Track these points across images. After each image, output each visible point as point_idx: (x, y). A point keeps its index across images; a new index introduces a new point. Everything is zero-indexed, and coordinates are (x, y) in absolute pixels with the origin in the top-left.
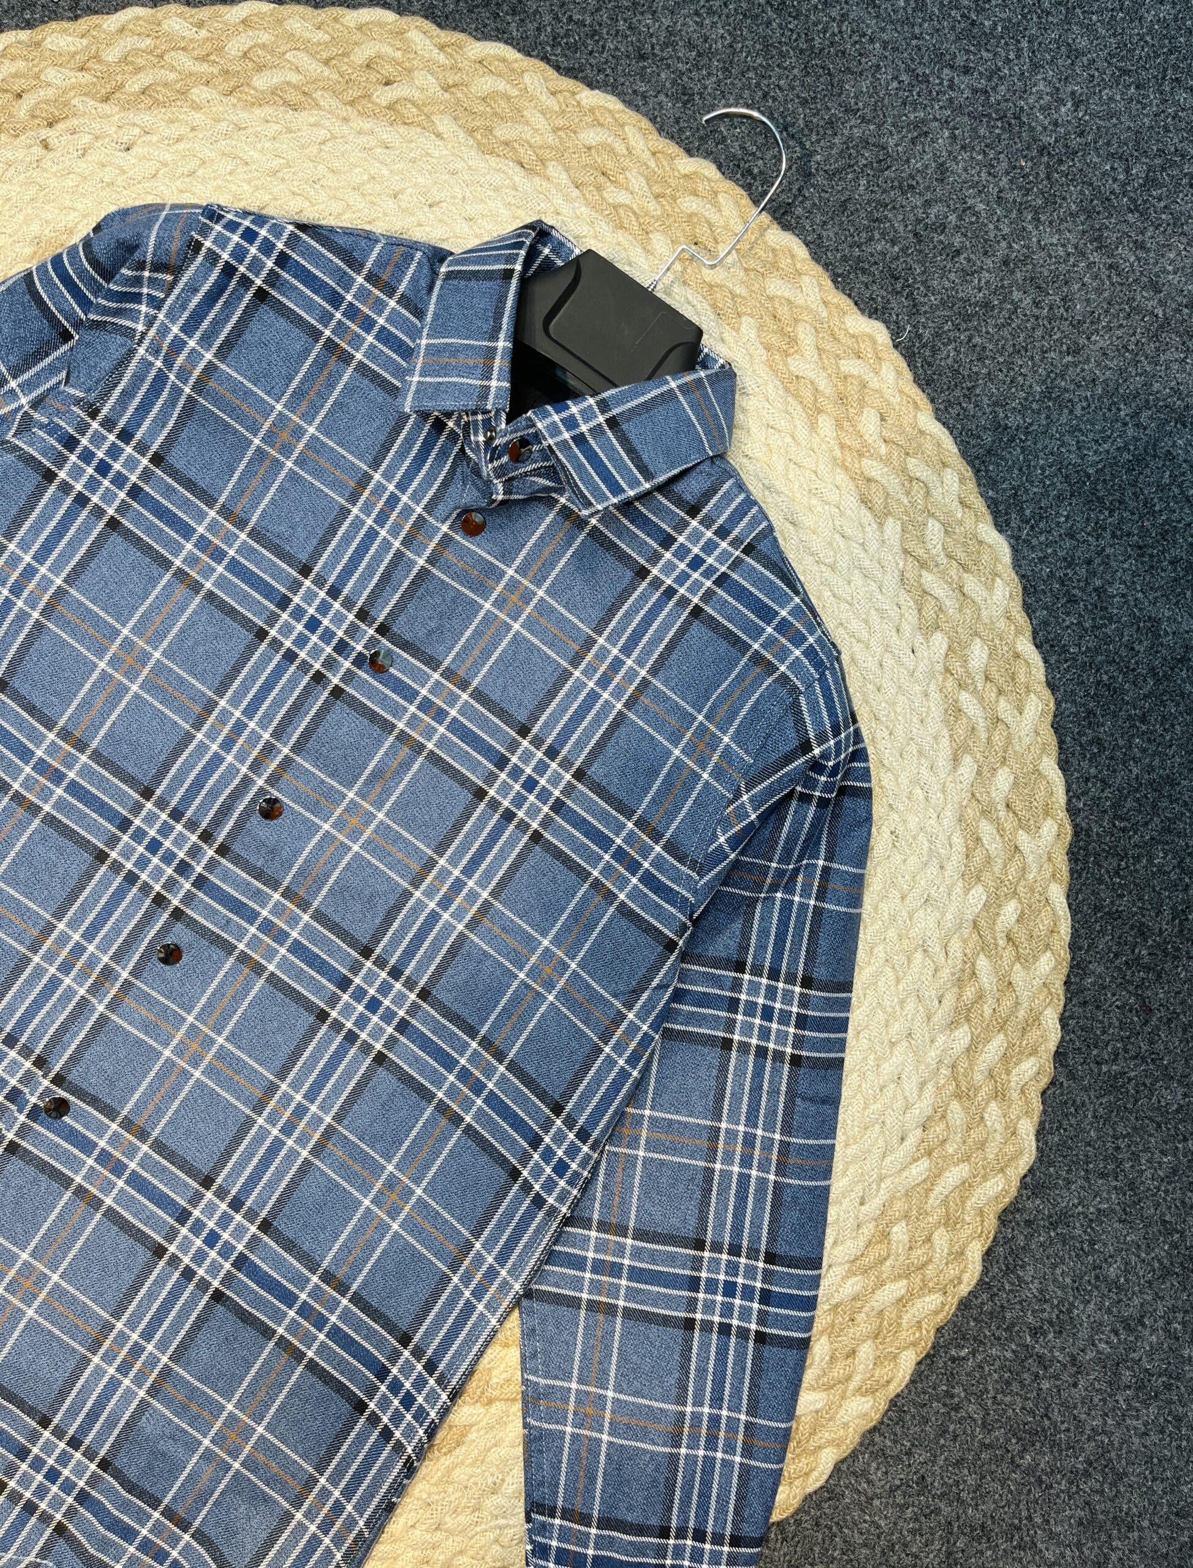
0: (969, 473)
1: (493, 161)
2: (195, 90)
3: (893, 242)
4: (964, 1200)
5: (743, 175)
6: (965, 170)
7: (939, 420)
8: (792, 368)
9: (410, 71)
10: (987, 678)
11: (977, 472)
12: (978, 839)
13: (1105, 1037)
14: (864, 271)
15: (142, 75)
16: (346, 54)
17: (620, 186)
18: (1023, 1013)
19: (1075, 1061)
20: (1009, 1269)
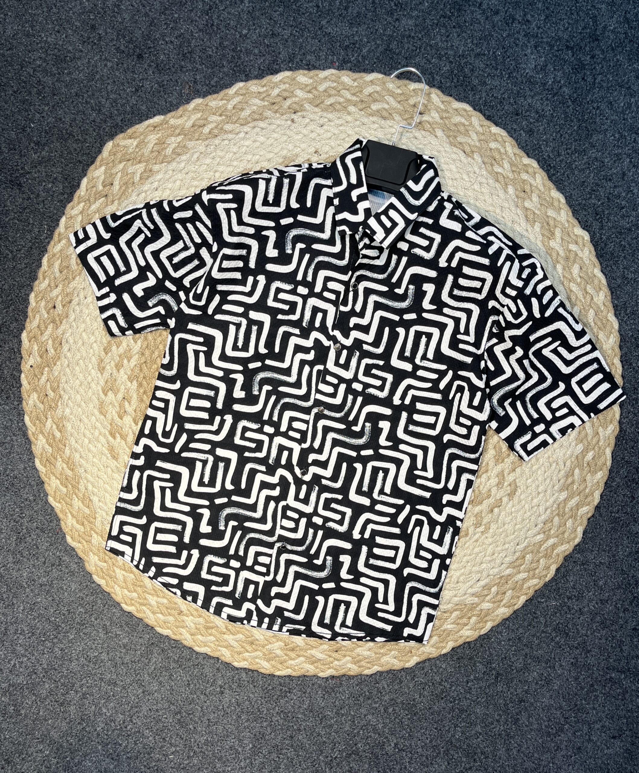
0: (609, 293)
1: (455, 149)
2: (350, 107)
3: (599, 200)
4: (553, 550)
6: (633, 176)
7: (602, 271)
9: (429, 110)
13: (616, 504)
14: (586, 210)
16: (407, 100)
17: (500, 166)
18: (587, 491)
19: (603, 510)
20: (564, 576)
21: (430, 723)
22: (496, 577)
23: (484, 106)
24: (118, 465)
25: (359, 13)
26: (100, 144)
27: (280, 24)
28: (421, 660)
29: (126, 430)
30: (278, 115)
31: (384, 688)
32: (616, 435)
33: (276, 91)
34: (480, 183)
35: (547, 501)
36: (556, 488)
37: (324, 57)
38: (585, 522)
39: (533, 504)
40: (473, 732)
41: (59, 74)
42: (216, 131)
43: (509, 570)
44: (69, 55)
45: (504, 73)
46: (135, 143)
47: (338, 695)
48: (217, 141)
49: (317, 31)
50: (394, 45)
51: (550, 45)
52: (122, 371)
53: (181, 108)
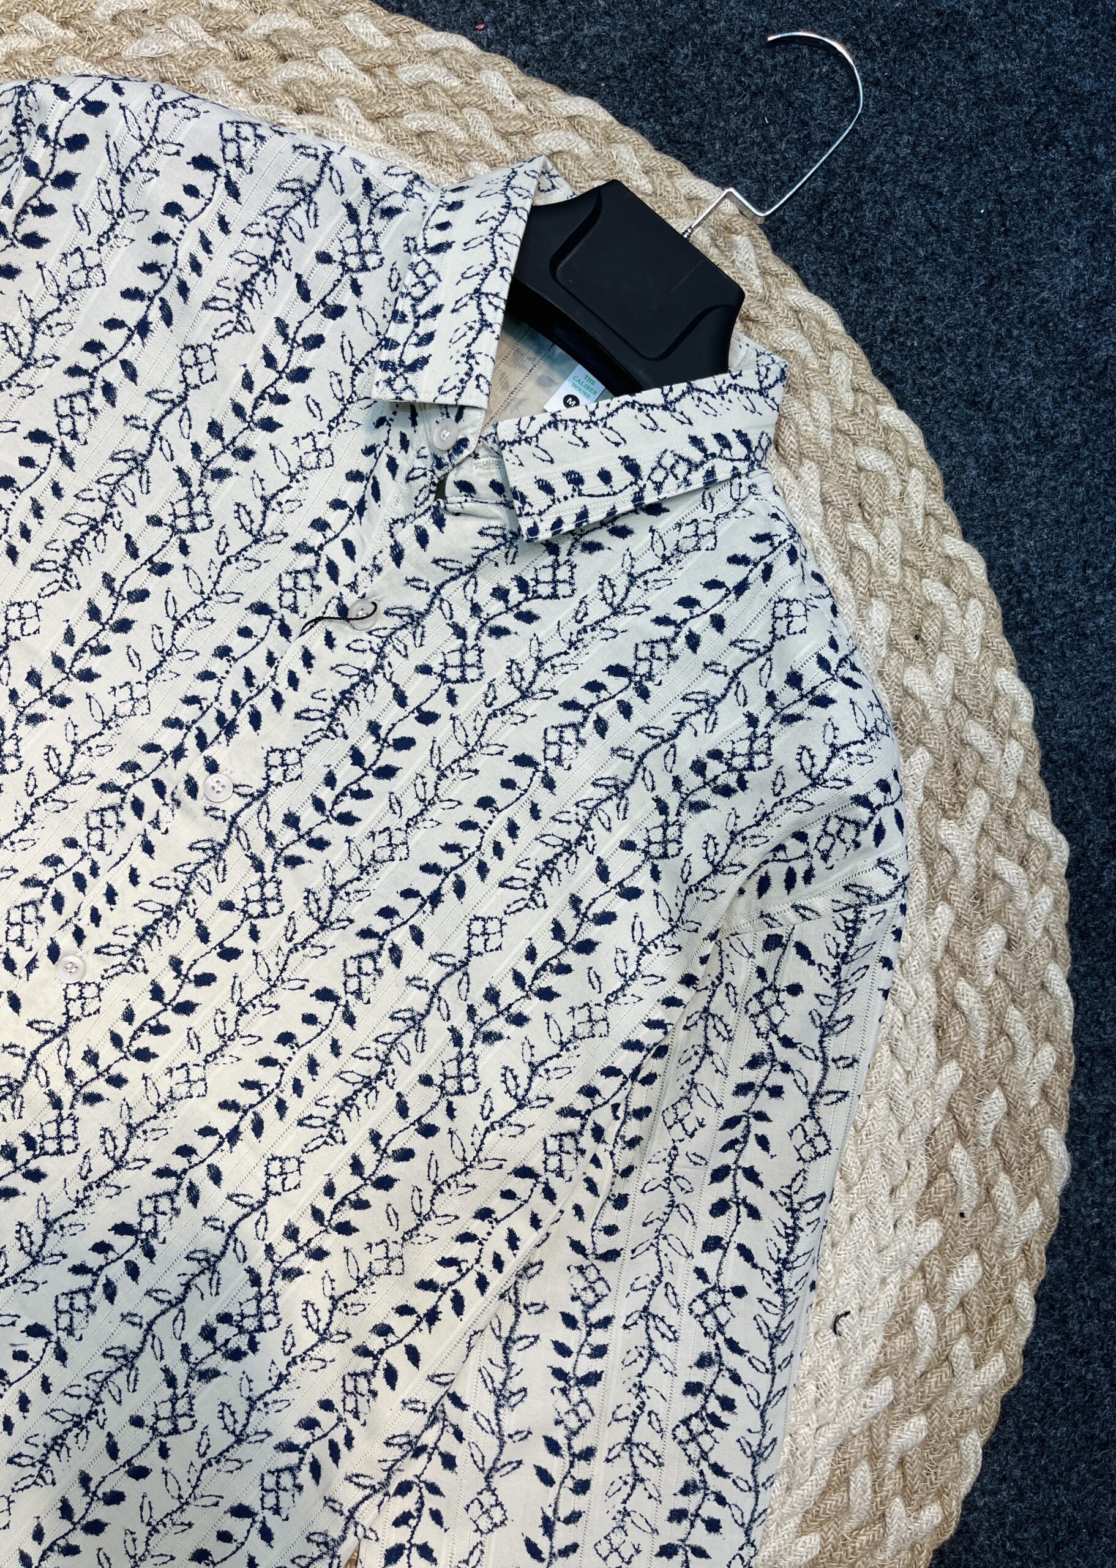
10: (962, 1304)
11: (1079, 1064)
12: (848, 1481)
15: (428, 115)
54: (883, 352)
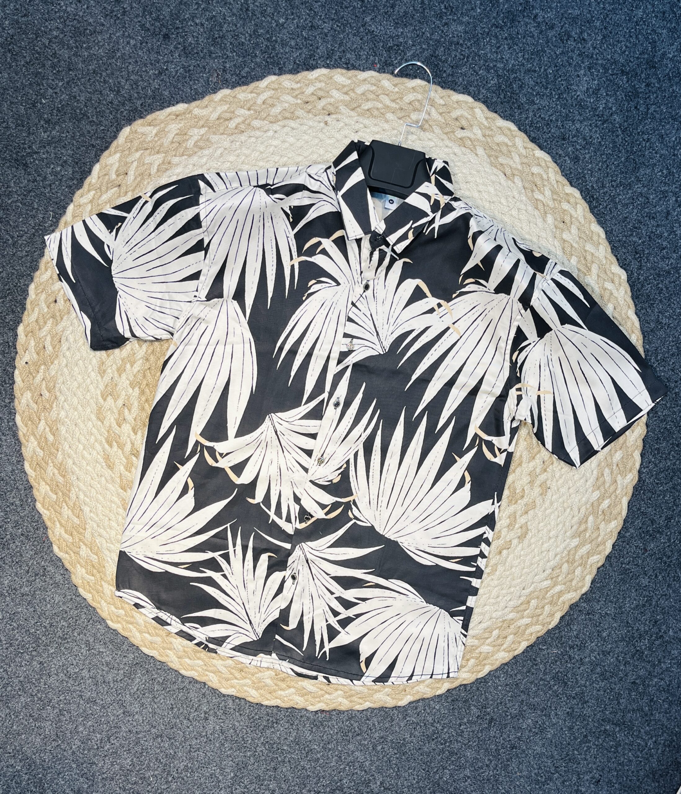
1: (495, 170)
2: (388, 114)
3: (640, 239)
4: (559, 597)
5: (589, 197)
6: (677, 216)
7: (636, 314)
8: (586, 281)
9: (472, 126)
13: (627, 555)
14: (625, 247)
15: (369, 103)
16: (449, 112)
17: (541, 192)
18: (600, 539)
19: (613, 560)
20: (568, 625)
21: (419, 763)
22: (498, 621)
23: (530, 127)
24: (113, 476)
25: (406, 13)
26: (117, 128)
27: (321, 16)
28: (415, 699)
29: (124, 438)
30: (311, 115)
31: (374, 724)
32: (634, 484)
33: (311, 90)
34: (518, 209)
35: (557, 547)
36: (568, 534)
37: (364, 57)
38: (595, 571)
39: (543, 549)
40: (462, 775)
41: (77, 47)
42: (243, 127)
43: (512, 614)
44: (89, 28)
45: (554, 93)
46: (154, 132)
47: (326, 729)
48: (243, 138)
49: (359, 28)
50: (440, 51)
51: (604, 68)
52: (124, 376)
53: (207, 98)
54: (530, 131)
